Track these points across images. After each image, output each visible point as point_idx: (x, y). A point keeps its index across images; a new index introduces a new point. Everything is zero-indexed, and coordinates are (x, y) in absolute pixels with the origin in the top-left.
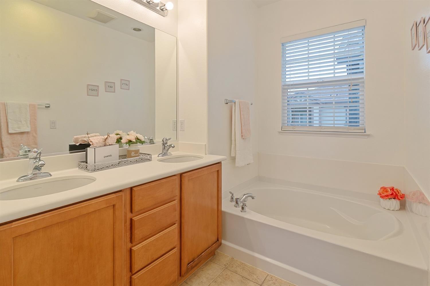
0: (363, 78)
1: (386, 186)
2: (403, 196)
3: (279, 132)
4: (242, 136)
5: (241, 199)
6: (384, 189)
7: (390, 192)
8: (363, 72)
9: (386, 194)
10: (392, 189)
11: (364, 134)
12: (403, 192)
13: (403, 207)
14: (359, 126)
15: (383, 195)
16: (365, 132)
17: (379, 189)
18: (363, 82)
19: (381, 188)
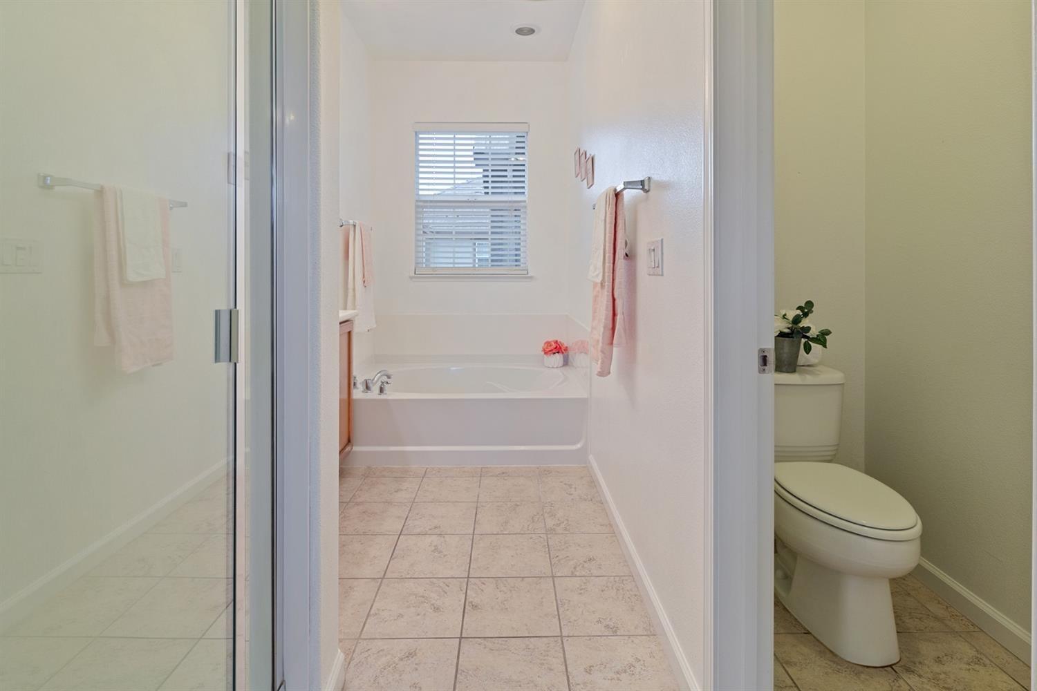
0: (525, 201)
1: (550, 340)
2: (566, 349)
3: (411, 278)
4: (364, 282)
5: (373, 380)
6: (548, 343)
7: (554, 346)
8: (524, 193)
9: (550, 349)
10: (556, 342)
11: (526, 277)
12: (566, 345)
13: (566, 363)
14: (519, 265)
15: (548, 350)
16: (528, 274)
17: (543, 345)
18: (526, 207)
19: (545, 343)
